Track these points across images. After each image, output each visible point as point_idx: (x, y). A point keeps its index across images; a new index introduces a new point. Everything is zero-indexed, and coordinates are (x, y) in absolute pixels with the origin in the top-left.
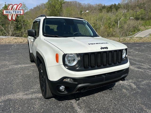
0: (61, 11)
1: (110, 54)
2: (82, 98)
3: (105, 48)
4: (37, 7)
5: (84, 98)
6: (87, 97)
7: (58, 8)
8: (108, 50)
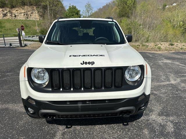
0: (135, 7)
1: (98, 73)
2: (76, 126)
3: (89, 63)
4: (107, 5)
5: (78, 127)
6: (83, 127)
7: (130, 4)
8: (94, 66)
